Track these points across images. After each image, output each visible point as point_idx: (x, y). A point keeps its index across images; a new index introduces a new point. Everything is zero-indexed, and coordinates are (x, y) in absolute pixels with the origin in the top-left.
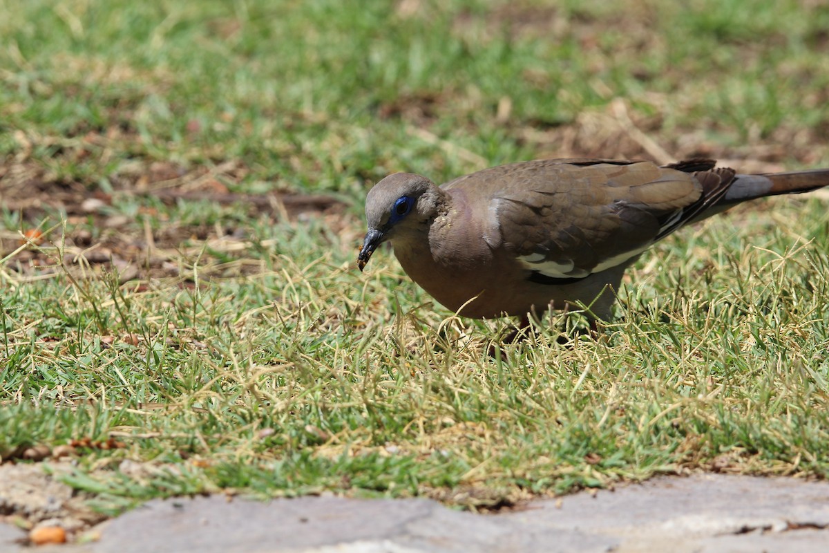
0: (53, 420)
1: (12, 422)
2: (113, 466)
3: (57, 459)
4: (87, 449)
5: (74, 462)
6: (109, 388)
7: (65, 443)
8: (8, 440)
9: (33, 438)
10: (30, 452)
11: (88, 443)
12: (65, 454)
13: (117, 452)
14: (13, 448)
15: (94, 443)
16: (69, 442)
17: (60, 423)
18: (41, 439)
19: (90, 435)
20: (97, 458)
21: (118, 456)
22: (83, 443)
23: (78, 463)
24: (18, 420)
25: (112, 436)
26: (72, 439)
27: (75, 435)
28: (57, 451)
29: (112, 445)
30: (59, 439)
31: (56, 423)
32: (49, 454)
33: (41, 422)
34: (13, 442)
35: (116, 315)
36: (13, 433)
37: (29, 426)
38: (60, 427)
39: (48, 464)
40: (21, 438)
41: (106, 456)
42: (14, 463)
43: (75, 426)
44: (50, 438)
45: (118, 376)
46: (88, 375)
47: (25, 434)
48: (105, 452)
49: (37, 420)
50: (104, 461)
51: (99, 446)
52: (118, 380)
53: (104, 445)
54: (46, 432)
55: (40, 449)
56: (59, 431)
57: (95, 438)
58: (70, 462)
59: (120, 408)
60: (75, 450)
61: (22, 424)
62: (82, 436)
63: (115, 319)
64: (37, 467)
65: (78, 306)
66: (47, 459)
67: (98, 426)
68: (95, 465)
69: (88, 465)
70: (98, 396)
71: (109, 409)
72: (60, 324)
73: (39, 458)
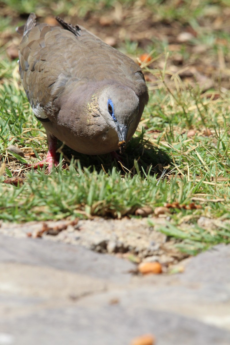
0: (155, 190)
1: (128, 191)
2: (193, 221)
3: (157, 216)
4: (177, 210)
5: (168, 218)
6: (192, 166)
7: (163, 206)
8: (125, 203)
9: (141, 201)
10: (139, 211)
11: (177, 205)
12: (162, 213)
13: (196, 212)
14: (128, 208)
15: (181, 206)
16: (165, 204)
17: (159, 192)
18: (146, 202)
19: (179, 200)
20: (183, 216)
21: (196, 214)
22: (174, 206)
23: (170, 219)
24: (132, 190)
25: (193, 201)
26: (167, 202)
27: (169, 200)
28: (157, 210)
29: (193, 208)
30: (158, 202)
31: (156, 192)
32: (152, 212)
33: (147, 191)
34: (129, 204)
35: (198, 115)
36: (129, 199)
37: (139, 193)
38: (159, 194)
39: (151, 219)
40: (134, 202)
41: (189, 214)
42: (129, 218)
43: (169, 194)
44: (153, 201)
45: (198, 158)
46: (179, 157)
47: (136, 199)
48: (188, 211)
49: (144, 189)
50: (188, 217)
51: (184, 208)
52: (198, 160)
53: (188, 207)
54: (150, 198)
55: (147, 209)
56: (158, 197)
57: (182, 202)
58: (165, 218)
59: (199, 181)
60: (169, 210)
61: (134, 193)
62: (173, 200)
63: (197, 119)
64: (144, 221)
65: (173, 109)
66: (150, 216)
67: (184, 193)
68: (182, 220)
69: (177, 220)
70: (186, 172)
71: (191, 181)
72: (161, 121)
73: (145, 215)
